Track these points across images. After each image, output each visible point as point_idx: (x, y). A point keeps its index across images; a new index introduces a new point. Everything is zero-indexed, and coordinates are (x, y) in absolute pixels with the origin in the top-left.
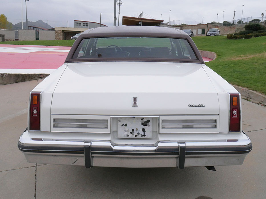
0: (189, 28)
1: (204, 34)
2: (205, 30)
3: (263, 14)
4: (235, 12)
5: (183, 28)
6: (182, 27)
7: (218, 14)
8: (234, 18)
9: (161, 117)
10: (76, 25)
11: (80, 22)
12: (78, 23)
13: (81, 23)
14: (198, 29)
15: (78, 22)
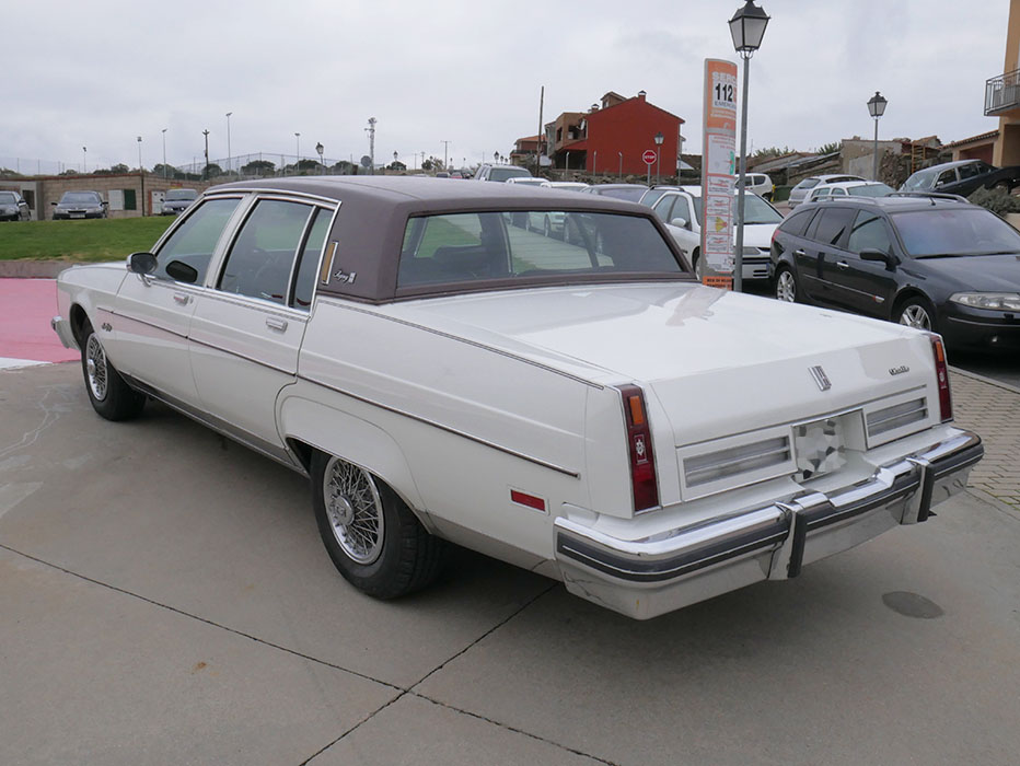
0: (72, 185)
1: (134, 208)
2: (137, 195)
3: (319, 146)
4: (206, 134)
5: (48, 186)
6: (42, 184)
7: (140, 140)
8: (206, 155)
9: (864, 407)
14: (110, 192)
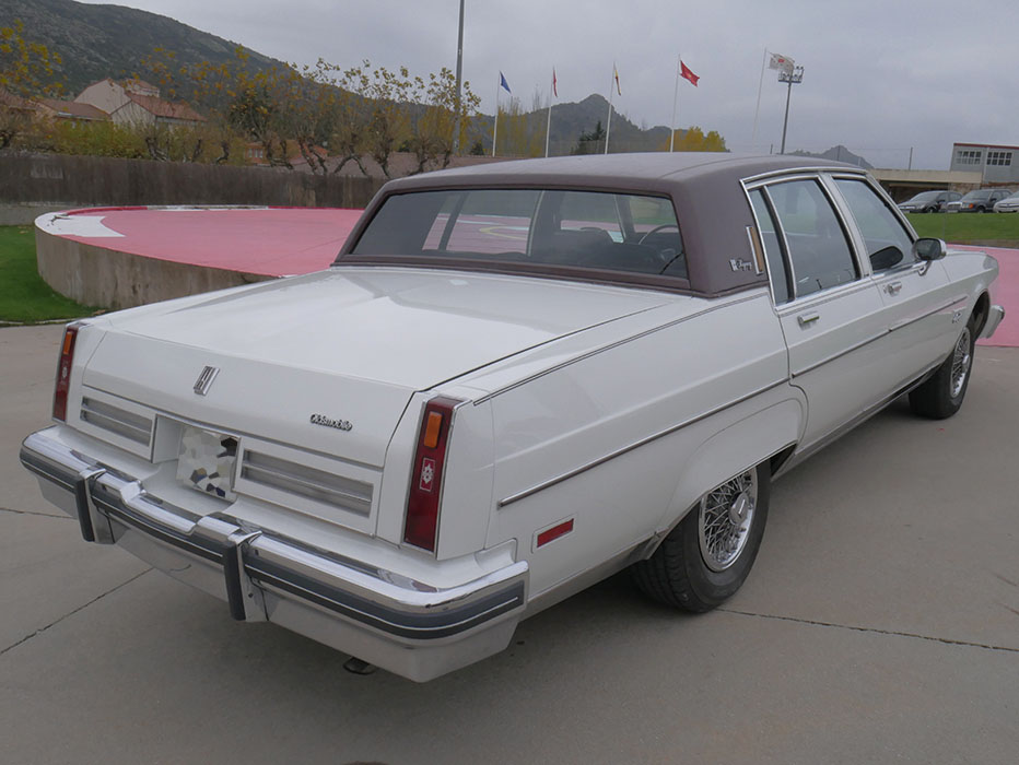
9: (244, 438)
10: (959, 161)
11: (976, 150)
12: (966, 153)
13: (979, 154)
15: (970, 150)
